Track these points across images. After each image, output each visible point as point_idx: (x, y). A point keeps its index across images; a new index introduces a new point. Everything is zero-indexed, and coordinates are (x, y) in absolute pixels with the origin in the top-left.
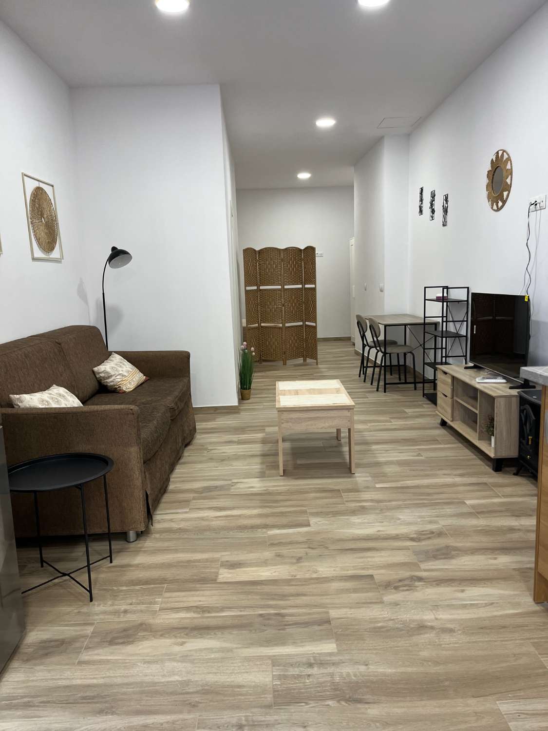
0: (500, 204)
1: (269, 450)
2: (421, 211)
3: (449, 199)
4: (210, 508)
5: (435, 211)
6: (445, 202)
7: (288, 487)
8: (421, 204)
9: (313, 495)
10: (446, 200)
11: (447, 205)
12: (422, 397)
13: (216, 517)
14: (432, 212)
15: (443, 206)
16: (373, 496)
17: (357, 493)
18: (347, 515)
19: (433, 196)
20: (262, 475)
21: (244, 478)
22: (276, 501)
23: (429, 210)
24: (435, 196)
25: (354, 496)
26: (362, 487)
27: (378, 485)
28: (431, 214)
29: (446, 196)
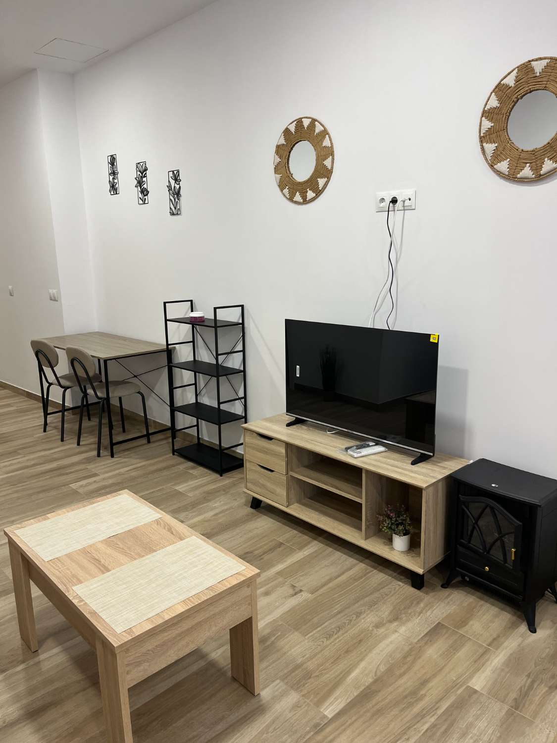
0: (310, 194)
2: (114, 188)
3: (181, 177)
5: (148, 192)
6: (173, 182)
8: (113, 179)
10: (176, 179)
11: (177, 187)
12: (171, 455)
14: (142, 192)
15: (169, 187)
19: (142, 171)
23: (135, 192)
24: (146, 170)
26: (309, 732)
27: (326, 709)
28: (140, 195)
29: (175, 172)
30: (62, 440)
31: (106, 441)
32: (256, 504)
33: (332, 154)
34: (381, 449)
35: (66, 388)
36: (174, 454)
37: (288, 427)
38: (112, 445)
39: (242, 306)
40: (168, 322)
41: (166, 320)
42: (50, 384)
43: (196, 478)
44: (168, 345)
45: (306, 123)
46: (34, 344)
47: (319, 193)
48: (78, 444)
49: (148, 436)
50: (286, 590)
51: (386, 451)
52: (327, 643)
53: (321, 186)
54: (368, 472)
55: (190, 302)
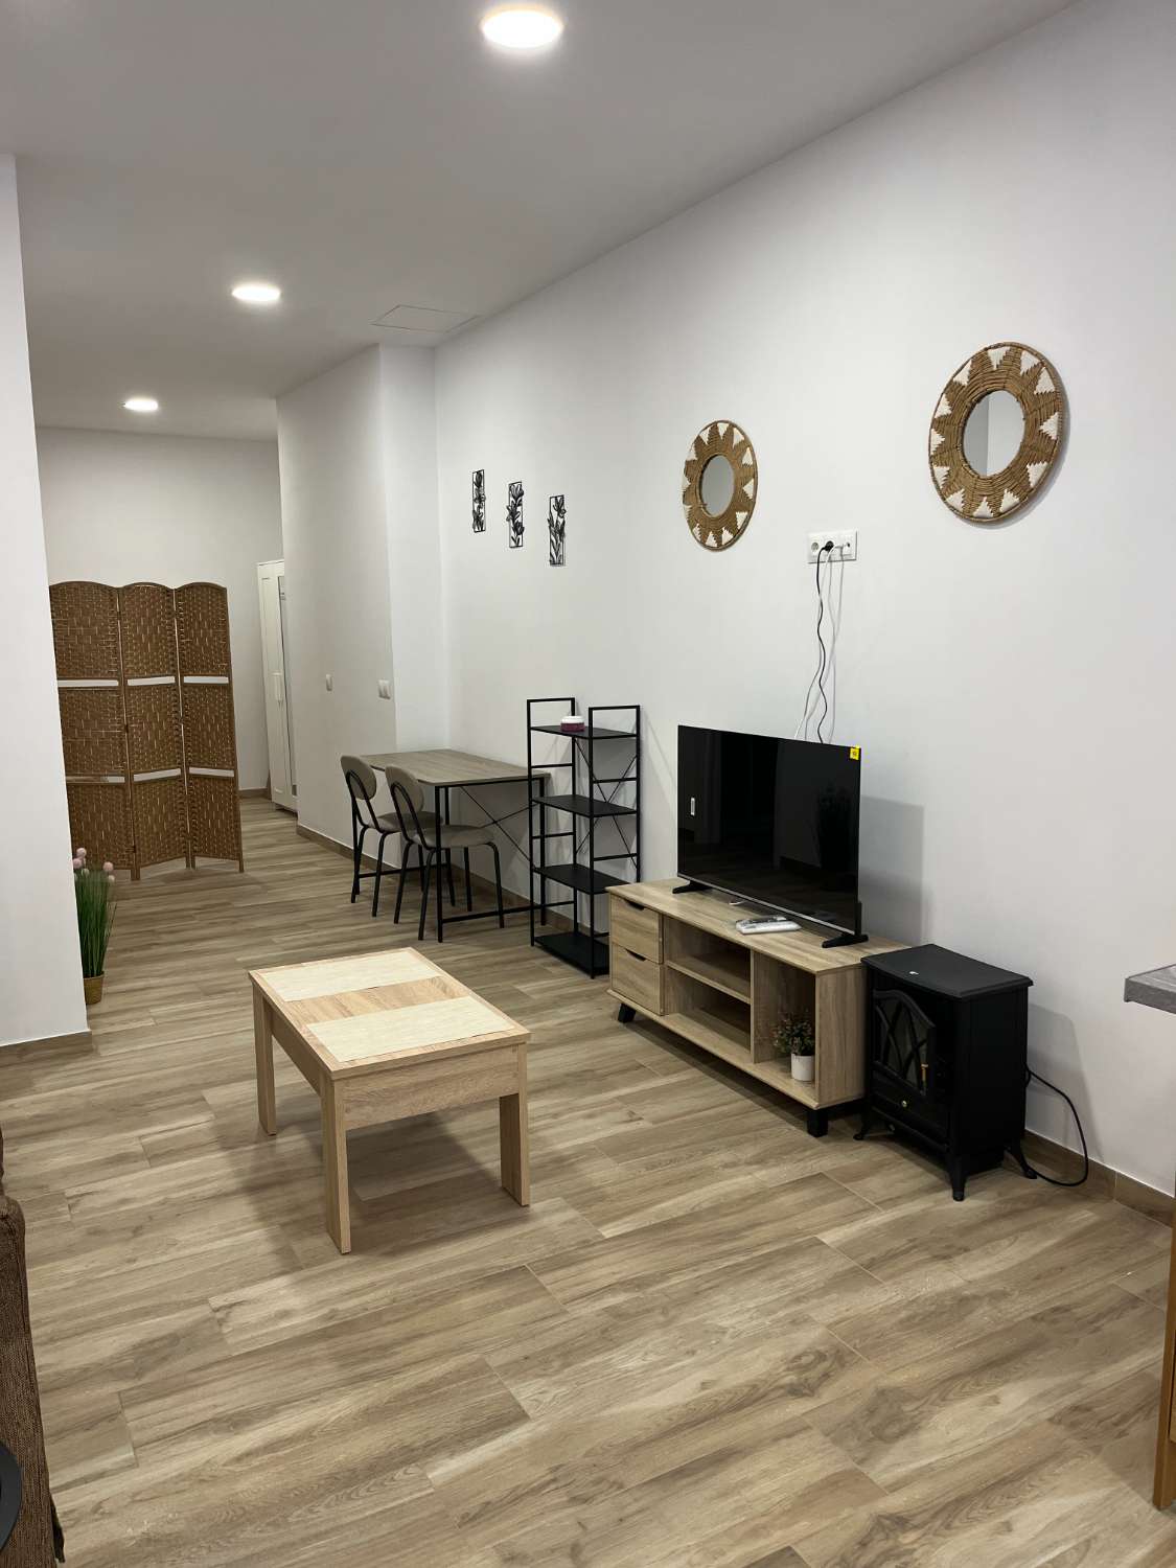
0: (727, 536)
1: (256, 1169)
2: (479, 521)
3: (566, 506)
4: (200, 1429)
5: (523, 529)
6: (555, 513)
7: (388, 1290)
8: (479, 507)
9: (468, 1302)
10: (560, 507)
11: (561, 521)
12: (529, 945)
13: (239, 1459)
14: (515, 529)
15: (550, 521)
16: (615, 1269)
17: (573, 1270)
18: (597, 1352)
19: (517, 495)
20: (290, 1263)
21: (242, 1286)
22: (383, 1350)
23: (506, 528)
24: (522, 494)
25: (572, 1281)
26: (573, 1246)
27: (605, 1230)
28: (513, 533)
29: (559, 499)
30: (374, 915)
31: (432, 918)
32: (627, 1015)
33: (755, 476)
34: (793, 926)
35: (385, 833)
36: (532, 945)
37: (677, 895)
38: (441, 921)
39: (638, 707)
40: (532, 732)
41: (530, 729)
42: (366, 827)
43: (553, 977)
44: (530, 767)
45: (722, 429)
46: (346, 761)
47: (737, 534)
48: (396, 921)
49: (501, 913)
50: (622, 1115)
51: (798, 930)
52: (643, 1171)
53: (740, 523)
54: (758, 954)
55: (570, 702)
